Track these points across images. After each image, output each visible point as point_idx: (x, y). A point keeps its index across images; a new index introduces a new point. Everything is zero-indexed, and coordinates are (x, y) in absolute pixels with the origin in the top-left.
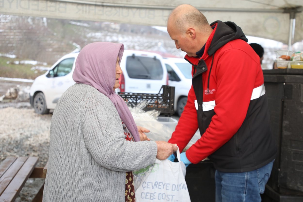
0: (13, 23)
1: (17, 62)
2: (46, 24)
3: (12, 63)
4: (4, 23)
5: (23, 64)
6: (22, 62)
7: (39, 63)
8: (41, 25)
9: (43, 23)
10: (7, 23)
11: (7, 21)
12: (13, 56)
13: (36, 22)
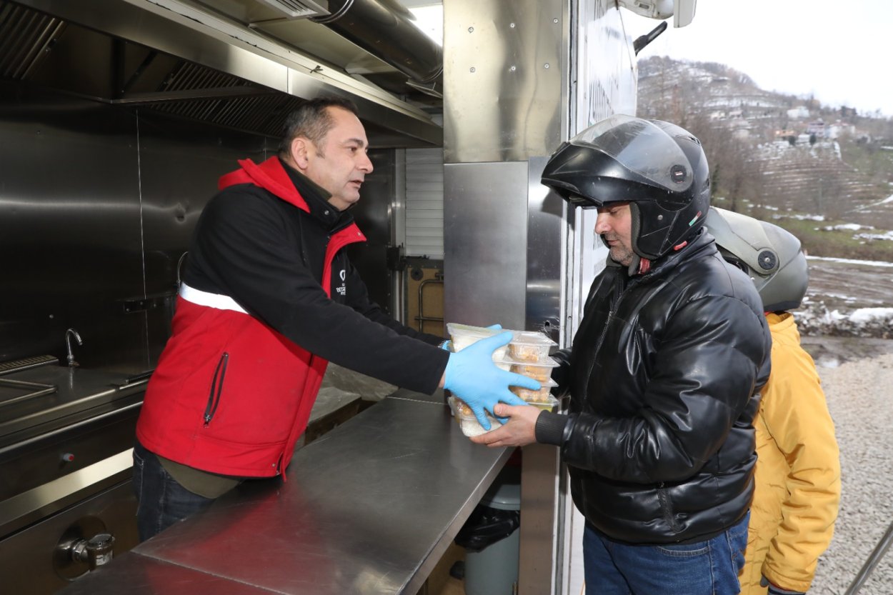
0: (787, 159)
1: (829, 228)
2: (839, 156)
3: (824, 230)
4: (773, 160)
5: (839, 231)
6: (837, 227)
7: (863, 226)
8: (832, 157)
9: (836, 154)
10: (778, 160)
11: (778, 157)
12: (820, 218)
13: (824, 153)
